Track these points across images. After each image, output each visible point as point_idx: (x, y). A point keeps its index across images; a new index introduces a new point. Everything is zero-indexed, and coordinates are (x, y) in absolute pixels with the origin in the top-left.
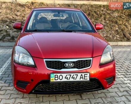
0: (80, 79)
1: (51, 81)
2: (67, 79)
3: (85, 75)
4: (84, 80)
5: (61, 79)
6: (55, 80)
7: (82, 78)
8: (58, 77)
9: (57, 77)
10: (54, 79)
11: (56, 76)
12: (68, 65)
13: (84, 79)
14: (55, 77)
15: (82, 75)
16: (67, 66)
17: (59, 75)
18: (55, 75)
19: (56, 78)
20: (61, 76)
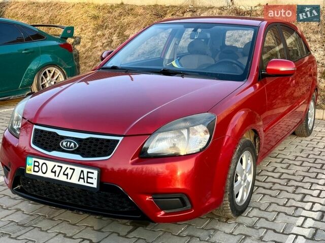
0: (79, 181)
1: (27, 172)
2: (54, 174)
3: (88, 172)
4: (86, 184)
5: (44, 172)
6: (34, 171)
7: (83, 178)
8: (40, 166)
9: (38, 166)
10: (32, 170)
11: (36, 164)
12: (67, 144)
13: (87, 182)
14: (35, 166)
15: (82, 171)
16: (64, 147)
17: (41, 161)
18: (35, 162)
19: (37, 169)
20: (44, 165)
